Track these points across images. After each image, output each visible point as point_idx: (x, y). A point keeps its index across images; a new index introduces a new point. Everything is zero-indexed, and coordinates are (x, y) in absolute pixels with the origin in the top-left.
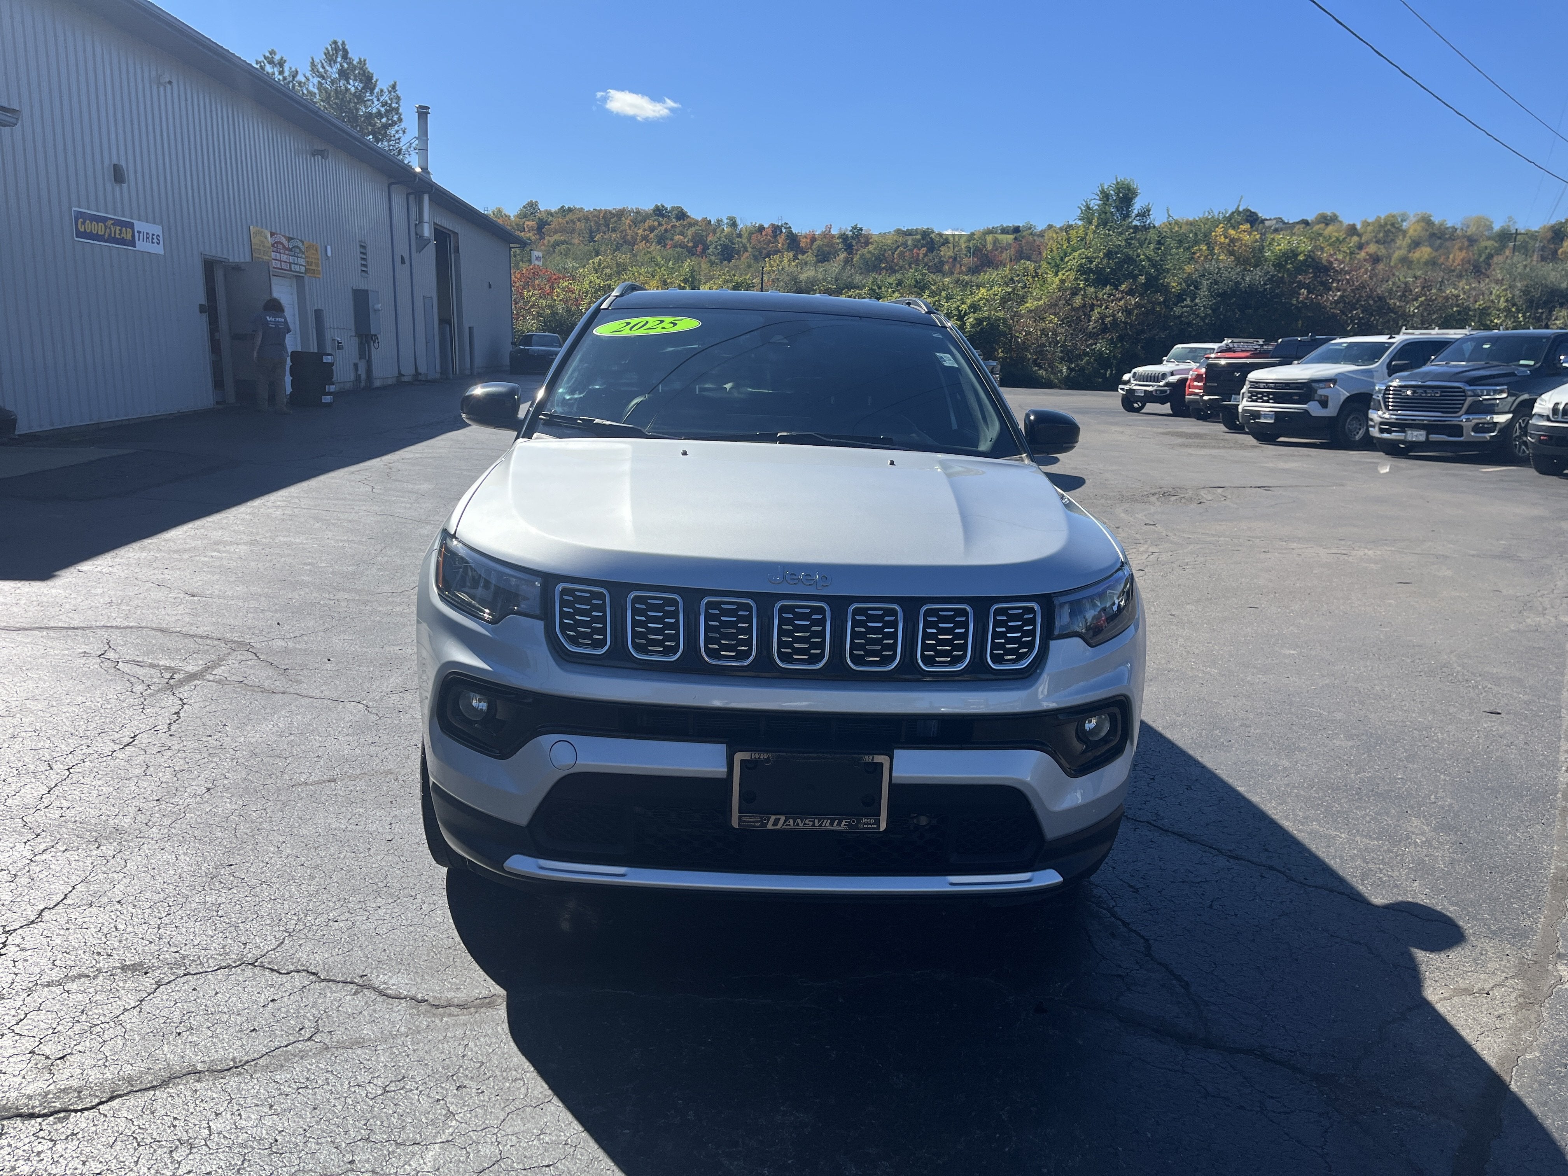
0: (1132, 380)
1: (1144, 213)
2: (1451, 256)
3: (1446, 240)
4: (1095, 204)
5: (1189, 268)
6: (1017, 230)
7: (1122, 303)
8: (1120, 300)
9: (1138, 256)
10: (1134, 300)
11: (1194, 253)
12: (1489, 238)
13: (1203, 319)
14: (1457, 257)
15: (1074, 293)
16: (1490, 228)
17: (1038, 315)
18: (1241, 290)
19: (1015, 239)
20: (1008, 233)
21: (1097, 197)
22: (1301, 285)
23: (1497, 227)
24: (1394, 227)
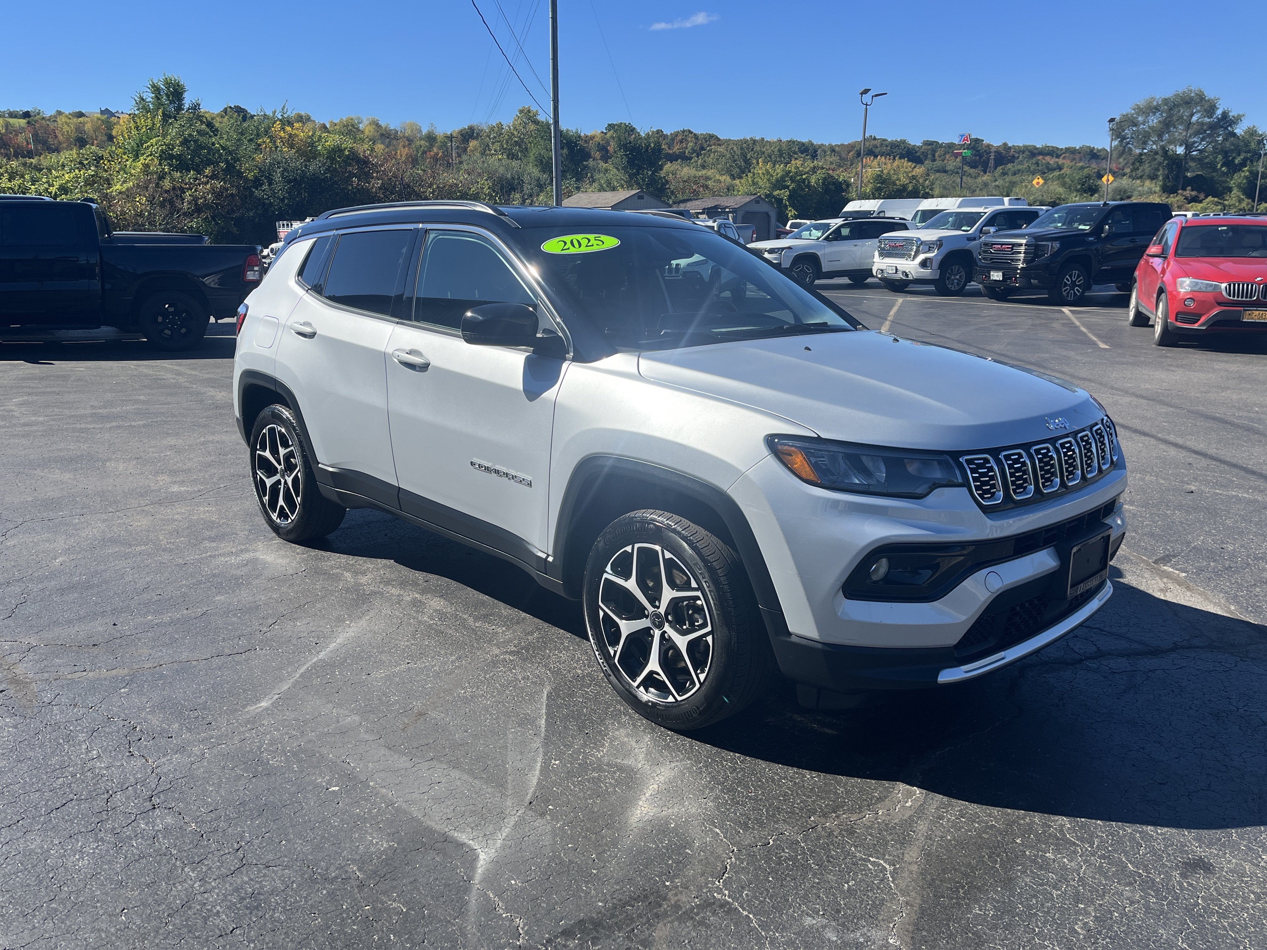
0: (270, 254)
1: (195, 107)
2: (398, 152)
3: (392, 139)
4: (149, 97)
5: (259, 157)
6: (26, 115)
7: (208, 186)
8: (207, 183)
9: (213, 144)
10: (219, 184)
11: (260, 145)
12: (421, 139)
13: (282, 200)
14: (403, 152)
15: (161, 177)
16: (420, 131)
17: (128, 195)
18: (307, 178)
19: (28, 123)
20: (16, 117)
21: (149, 90)
22: (352, 175)
23: (424, 132)
24: (354, 127)
